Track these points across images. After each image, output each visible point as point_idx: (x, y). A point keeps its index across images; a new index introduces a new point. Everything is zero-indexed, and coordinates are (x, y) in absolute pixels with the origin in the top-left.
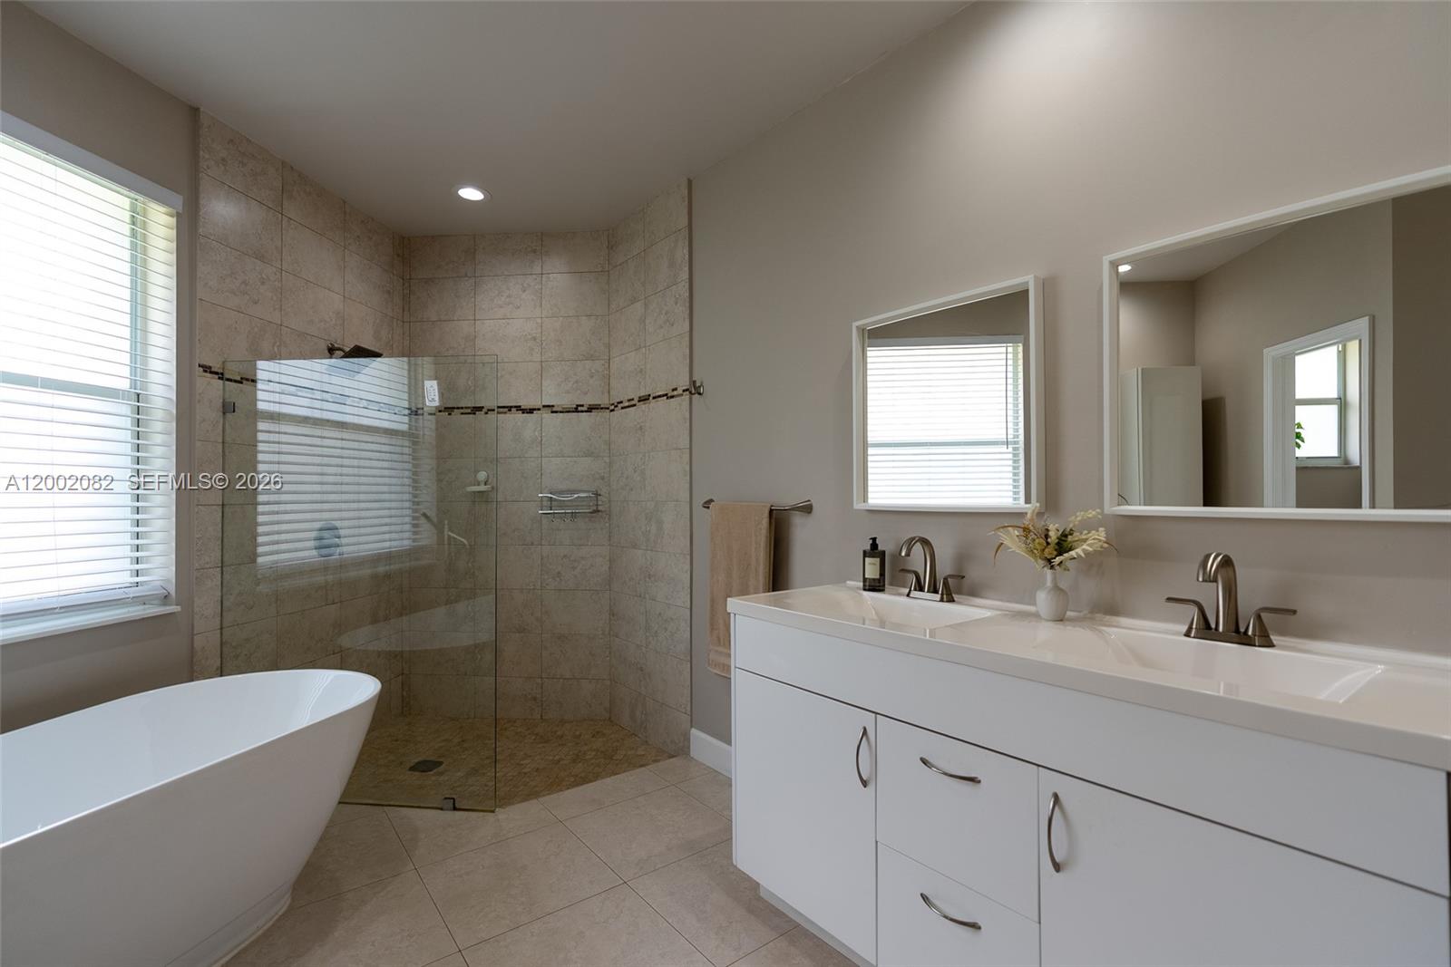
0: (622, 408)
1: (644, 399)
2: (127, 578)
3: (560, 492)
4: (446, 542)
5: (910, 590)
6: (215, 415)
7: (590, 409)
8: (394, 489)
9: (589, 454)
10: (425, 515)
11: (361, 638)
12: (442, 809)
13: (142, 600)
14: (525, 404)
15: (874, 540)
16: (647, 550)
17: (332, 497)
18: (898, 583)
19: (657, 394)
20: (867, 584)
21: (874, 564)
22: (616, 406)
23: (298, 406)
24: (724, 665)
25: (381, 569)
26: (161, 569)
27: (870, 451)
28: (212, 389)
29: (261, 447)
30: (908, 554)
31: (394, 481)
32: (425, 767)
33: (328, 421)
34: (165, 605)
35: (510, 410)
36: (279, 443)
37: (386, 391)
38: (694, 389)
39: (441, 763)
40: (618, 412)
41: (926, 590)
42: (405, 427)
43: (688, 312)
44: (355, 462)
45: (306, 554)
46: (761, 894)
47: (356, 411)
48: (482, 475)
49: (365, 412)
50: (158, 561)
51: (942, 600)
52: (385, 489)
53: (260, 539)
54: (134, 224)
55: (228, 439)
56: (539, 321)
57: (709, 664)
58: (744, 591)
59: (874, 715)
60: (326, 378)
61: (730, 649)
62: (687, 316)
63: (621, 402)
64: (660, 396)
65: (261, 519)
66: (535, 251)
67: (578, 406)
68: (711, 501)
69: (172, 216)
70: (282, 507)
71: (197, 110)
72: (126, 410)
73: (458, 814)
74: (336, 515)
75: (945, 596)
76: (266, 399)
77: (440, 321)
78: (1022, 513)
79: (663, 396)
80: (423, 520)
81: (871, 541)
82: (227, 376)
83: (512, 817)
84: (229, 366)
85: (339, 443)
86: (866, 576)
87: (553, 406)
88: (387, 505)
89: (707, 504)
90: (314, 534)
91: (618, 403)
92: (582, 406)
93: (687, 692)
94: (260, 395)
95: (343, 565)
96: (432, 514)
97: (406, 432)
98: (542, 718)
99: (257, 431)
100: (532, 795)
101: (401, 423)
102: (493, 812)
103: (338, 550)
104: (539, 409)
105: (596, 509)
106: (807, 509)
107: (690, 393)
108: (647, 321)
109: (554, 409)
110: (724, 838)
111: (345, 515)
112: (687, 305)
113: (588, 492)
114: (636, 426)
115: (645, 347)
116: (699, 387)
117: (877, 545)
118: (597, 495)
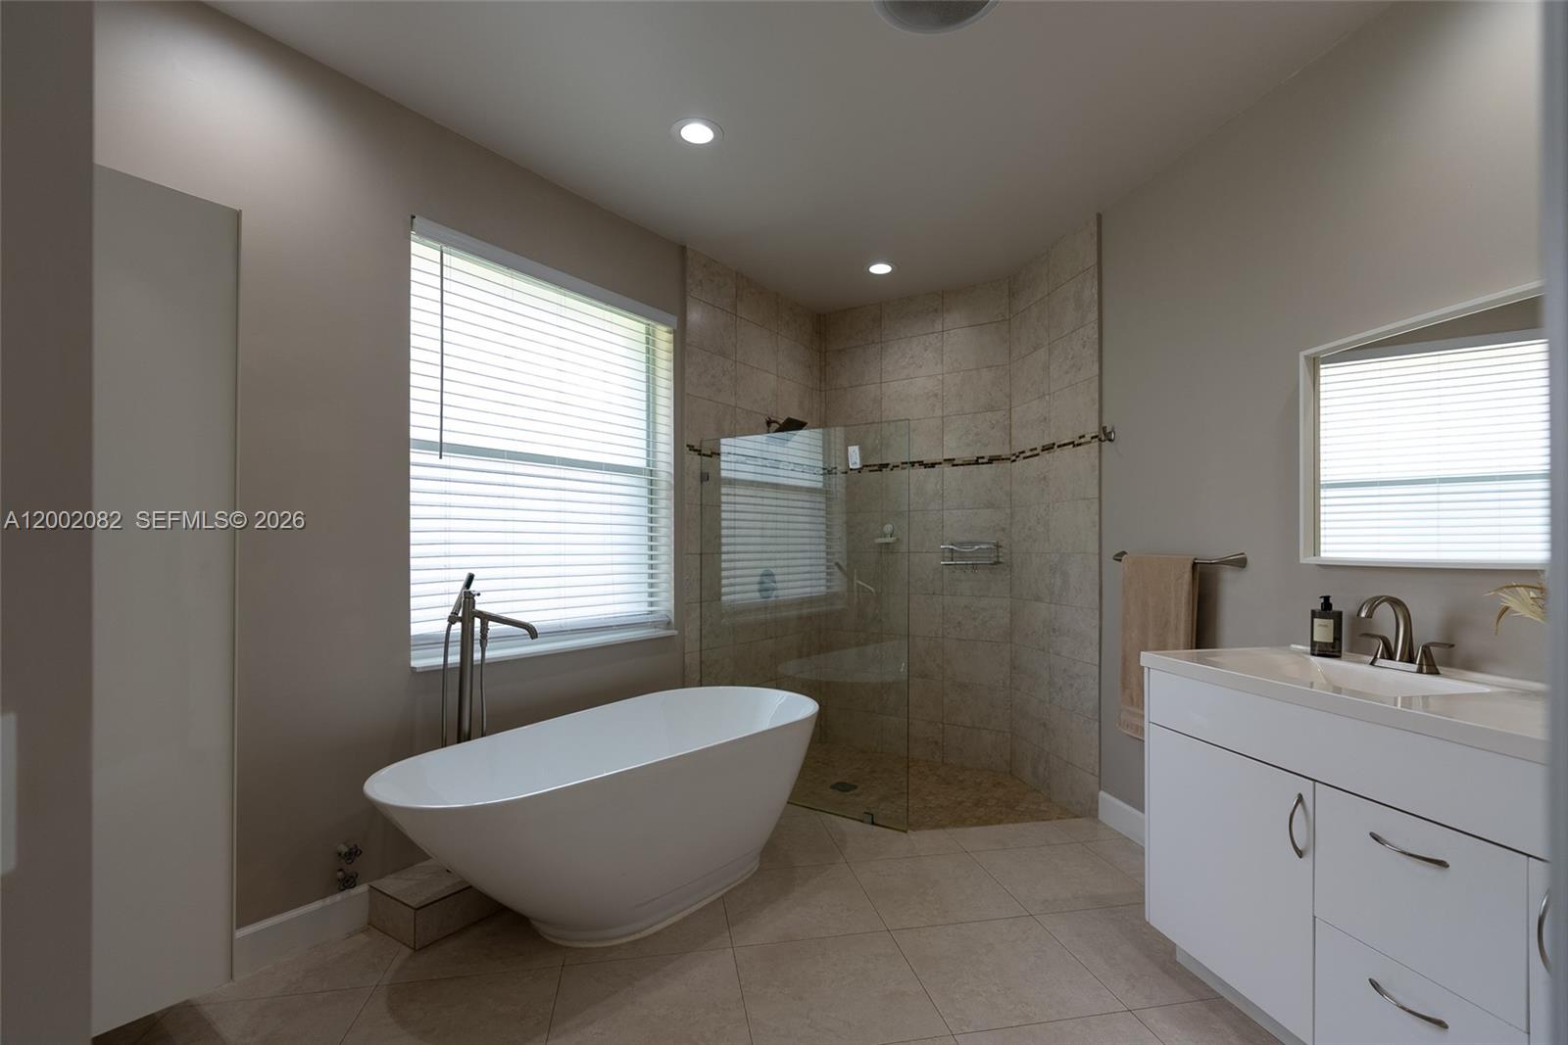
0: (1025, 458)
1: (1048, 448)
2: (645, 608)
3: (961, 544)
4: (855, 590)
5: (1375, 658)
6: (696, 483)
7: (991, 461)
8: (813, 540)
9: (990, 505)
10: (837, 564)
11: (790, 667)
12: (862, 821)
13: (654, 625)
14: (926, 459)
15: (1327, 599)
16: (1050, 603)
17: (771, 548)
18: (1358, 649)
19: (1063, 443)
20: (1317, 648)
21: (1326, 626)
22: (1017, 457)
23: (746, 472)
24: (1137, 726)
25: (805, 611)
26: (666, 604)
27: (1323, 493)
28: (694, 461)
29: (724, 507)
30: (1369, 615)
31: (813, 533)
32: (843, 787)
33: (767, 483)
34: (667, 629)
35: (913, 466)
36: (735, 503)
37: (806, 454)
38: (1105, 436)
39: (856, 787)
40: (1020, 463)
41: (1398, 659)
42: (820, 485)
43: (1097, 355)
44: (786, 518)
45: (753, 595)
46: (1177, 960)
47: (786, 473)
48: (888, 528)
49: (792, 474)
50: (664, 595)
51: (1420, 671)
52: (806, 540)
53: (724, 582)
54: (648, 343)
55: (704, 502)
56: (940, 377)
57: (1120, 725)
58: (1161, 646)
59: (1311, 782)
60: (765, 447)
61: (1143, 709)
62: (1096, 358)
63: (1023, 452)
64: (1065, 445)
65: (724, 565)
66: (936, 310)
67: (978, 458)
68: (1124, 553)
69: (670, 333)
70: (737, 556)
71: (683, 249)
72: (644, 483)
73: (875, 827)
74: (773, 563)
75: (1425, 667)
76: (728, 468)
77: (851, 387)
78: (1536, 571)
79: (1069, 444)
80: (836, 569)
81: (1322, 600)
82: (703, 452)
83: (922, 840)
84: (705, 444)
85: (774, 502)
86: (1315, 639)
87: (954, 460)
88: (808, 555)
89: (1119, 557)
90: (757, 579)
91: (1020, 453)
92: (983, 458)
93: (1095, 752)
94: (723, 465)
95: (778, 606)
96: (843, 564)
97: (820, 489)
98: (943, 761)
99: (720, 494)
100: (938, 826)
101: (815, 481)
102: (905, 832)
103: (775, 593)
104: (940, 463)
105: (996, 561)
106: (1241, 563)
107: (1100, 440)
108: (1051, 368)
109: (955, 462)
110: (1137, 899)
111: (779, 563)
112: (1097, 347)
113: (989, 543)
114: (1039, 475)
115: (1049, 394)
116: (1110, 433)
117: (1331, 605)
118: (998, 546)
